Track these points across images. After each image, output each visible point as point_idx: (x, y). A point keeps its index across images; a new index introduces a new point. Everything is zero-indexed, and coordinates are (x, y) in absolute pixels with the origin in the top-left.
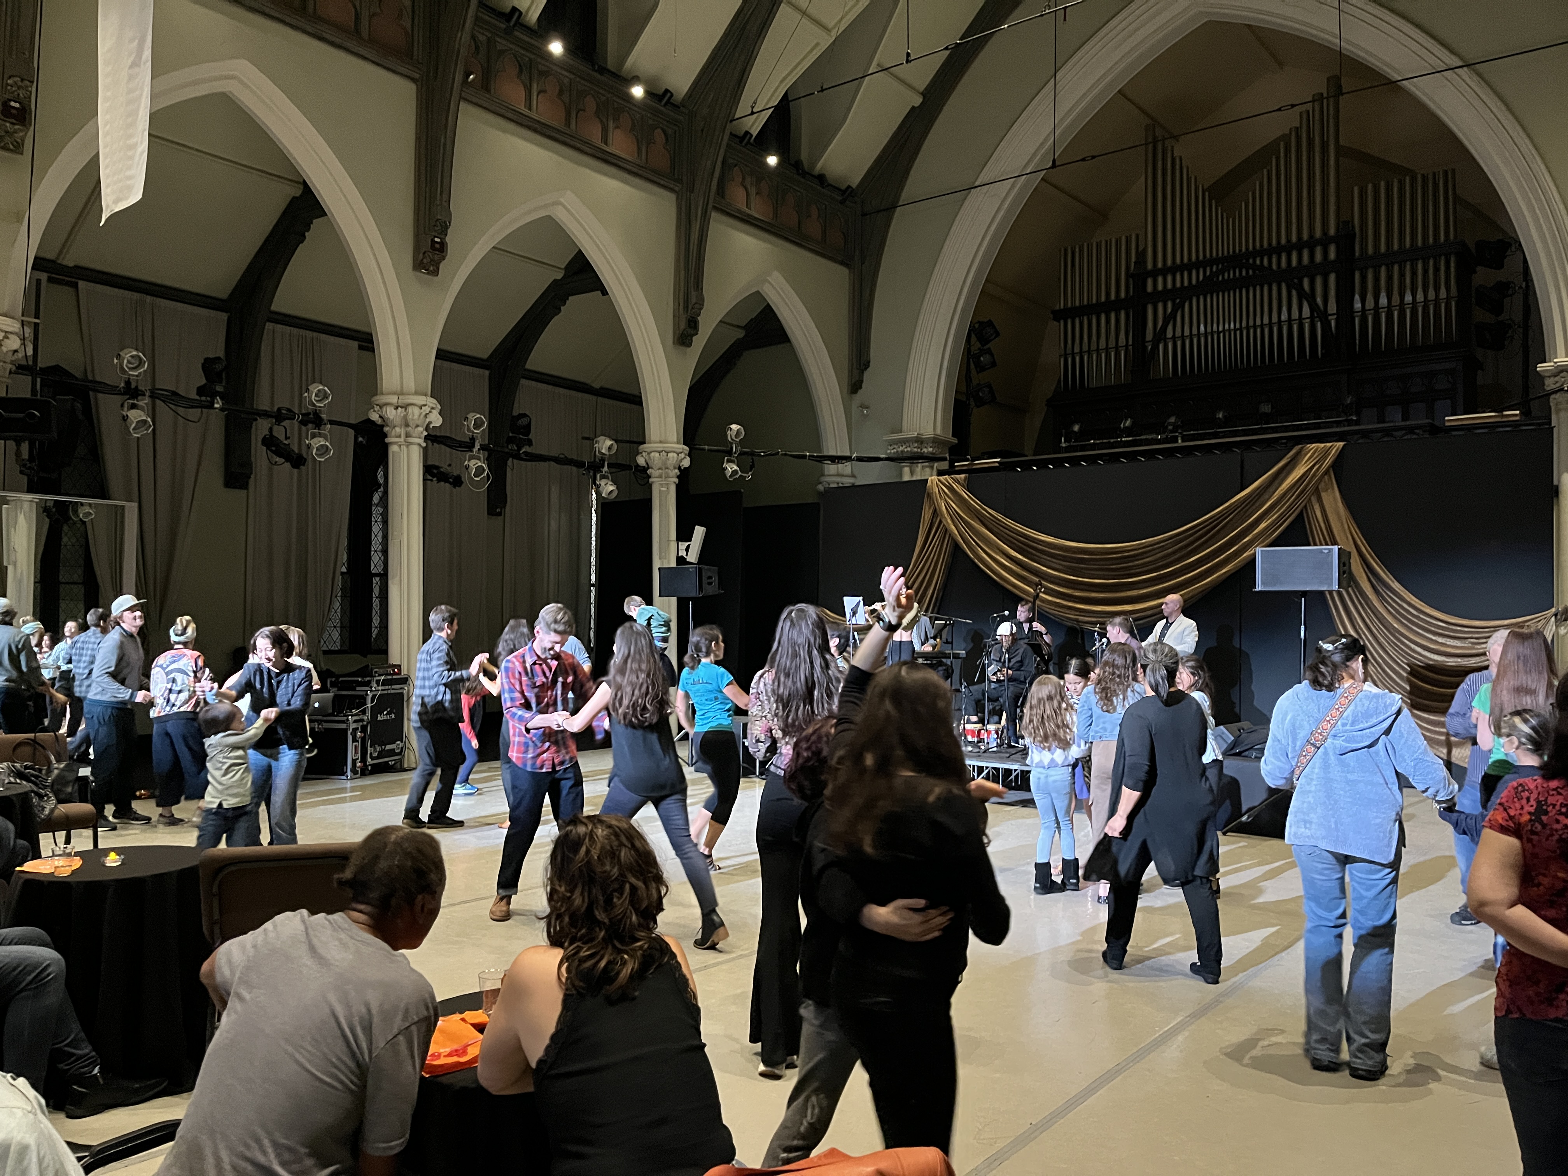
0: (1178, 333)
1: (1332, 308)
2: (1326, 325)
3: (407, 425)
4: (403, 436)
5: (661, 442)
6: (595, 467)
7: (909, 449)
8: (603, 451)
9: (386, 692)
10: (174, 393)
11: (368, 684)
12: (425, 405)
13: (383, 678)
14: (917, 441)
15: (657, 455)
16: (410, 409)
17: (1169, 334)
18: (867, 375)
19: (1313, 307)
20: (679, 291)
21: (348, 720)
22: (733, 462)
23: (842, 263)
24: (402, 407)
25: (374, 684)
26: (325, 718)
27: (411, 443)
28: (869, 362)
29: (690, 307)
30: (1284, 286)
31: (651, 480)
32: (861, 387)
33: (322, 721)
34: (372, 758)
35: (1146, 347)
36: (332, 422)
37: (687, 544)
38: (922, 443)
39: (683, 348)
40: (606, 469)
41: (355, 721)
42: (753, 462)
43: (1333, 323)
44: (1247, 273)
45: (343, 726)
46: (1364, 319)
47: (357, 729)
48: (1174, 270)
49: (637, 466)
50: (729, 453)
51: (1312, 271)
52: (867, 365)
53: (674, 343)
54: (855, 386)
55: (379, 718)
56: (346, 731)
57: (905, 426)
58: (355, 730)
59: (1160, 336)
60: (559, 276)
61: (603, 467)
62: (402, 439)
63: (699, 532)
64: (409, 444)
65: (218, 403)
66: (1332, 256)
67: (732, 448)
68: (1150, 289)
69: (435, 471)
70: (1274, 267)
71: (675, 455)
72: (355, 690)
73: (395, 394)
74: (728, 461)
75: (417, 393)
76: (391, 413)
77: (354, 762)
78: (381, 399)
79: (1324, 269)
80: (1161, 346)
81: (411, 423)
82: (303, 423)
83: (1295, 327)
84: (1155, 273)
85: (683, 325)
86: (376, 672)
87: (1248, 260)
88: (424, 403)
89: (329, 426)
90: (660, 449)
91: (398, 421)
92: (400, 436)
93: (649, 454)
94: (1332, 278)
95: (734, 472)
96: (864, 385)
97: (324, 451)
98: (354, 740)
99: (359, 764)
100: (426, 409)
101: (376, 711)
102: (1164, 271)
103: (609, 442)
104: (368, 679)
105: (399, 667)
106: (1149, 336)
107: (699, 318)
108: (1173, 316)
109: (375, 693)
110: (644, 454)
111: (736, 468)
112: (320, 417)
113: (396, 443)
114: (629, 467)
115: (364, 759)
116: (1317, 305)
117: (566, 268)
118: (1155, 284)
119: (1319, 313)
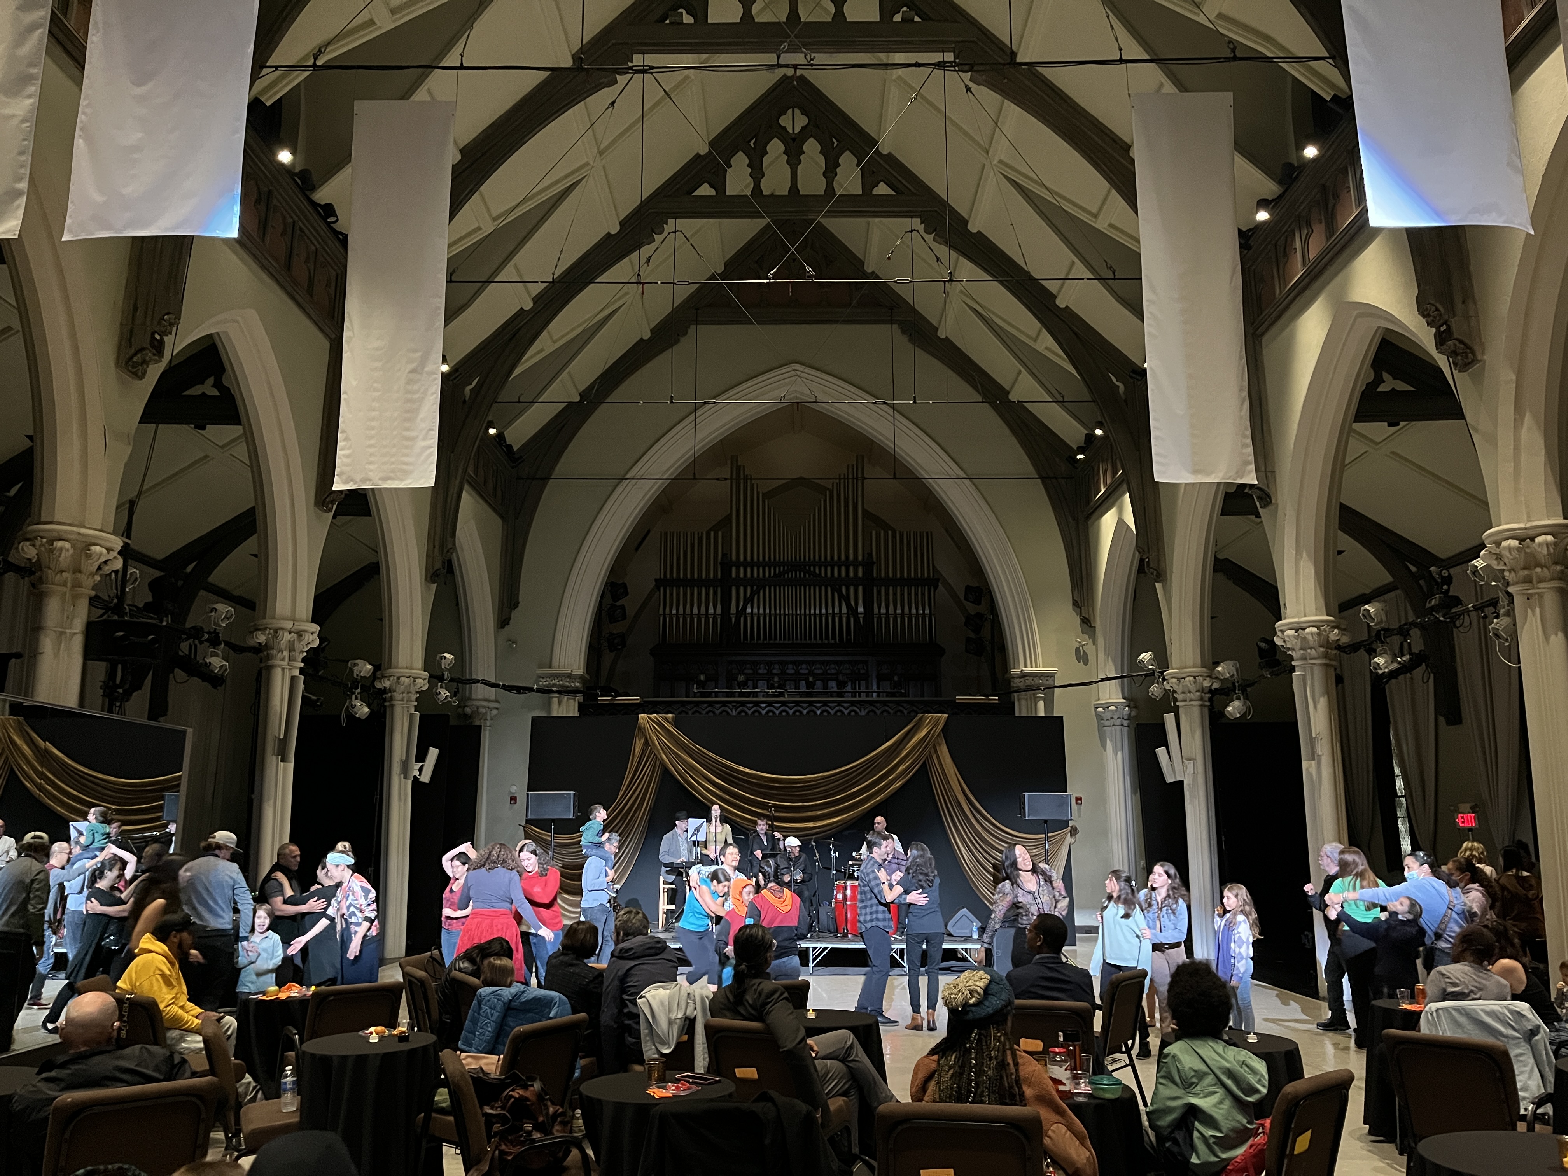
0: (755, 611)
1: (861, 609)
2: (857, 620)
6: (353, 687)
12: (309, 629)
17: (749, 610)
18: (514, 614)
19: (849, 606)
20: (435, 534)
23: (501, 517)
28: (518, 603)
29: (445, 551)
30: (829, 588)
35: (731, 619)
37: (422, 764)
40: (361, 689)
42: (458, 689)
43: (861, 620)
44: (805, 576)
46: (880, 618)
49: (383, 689)
50: (443, 679)
51: (847, 583)
57: (555, 662)
59: (741, 613)
61: (358, 688)
63: (433, 753)
66: (860, 574)
67: (445, 675)
68: (734, 576)
70: (823, 574)
74: (441, 687)
79: (855, 582)
80: (742, 619)
83: (837, 619)
84: (738, 565)
87: (805, 567)
92: (284, 659)
93: (394, 678)
94: (861, 588)
102: (745, 564)
106: (733, 610)
108: (751, 599)
110: (390, 678)
114: (375, 689)
116: (851, 605)
118: (738, 573)
119: (852, 611)
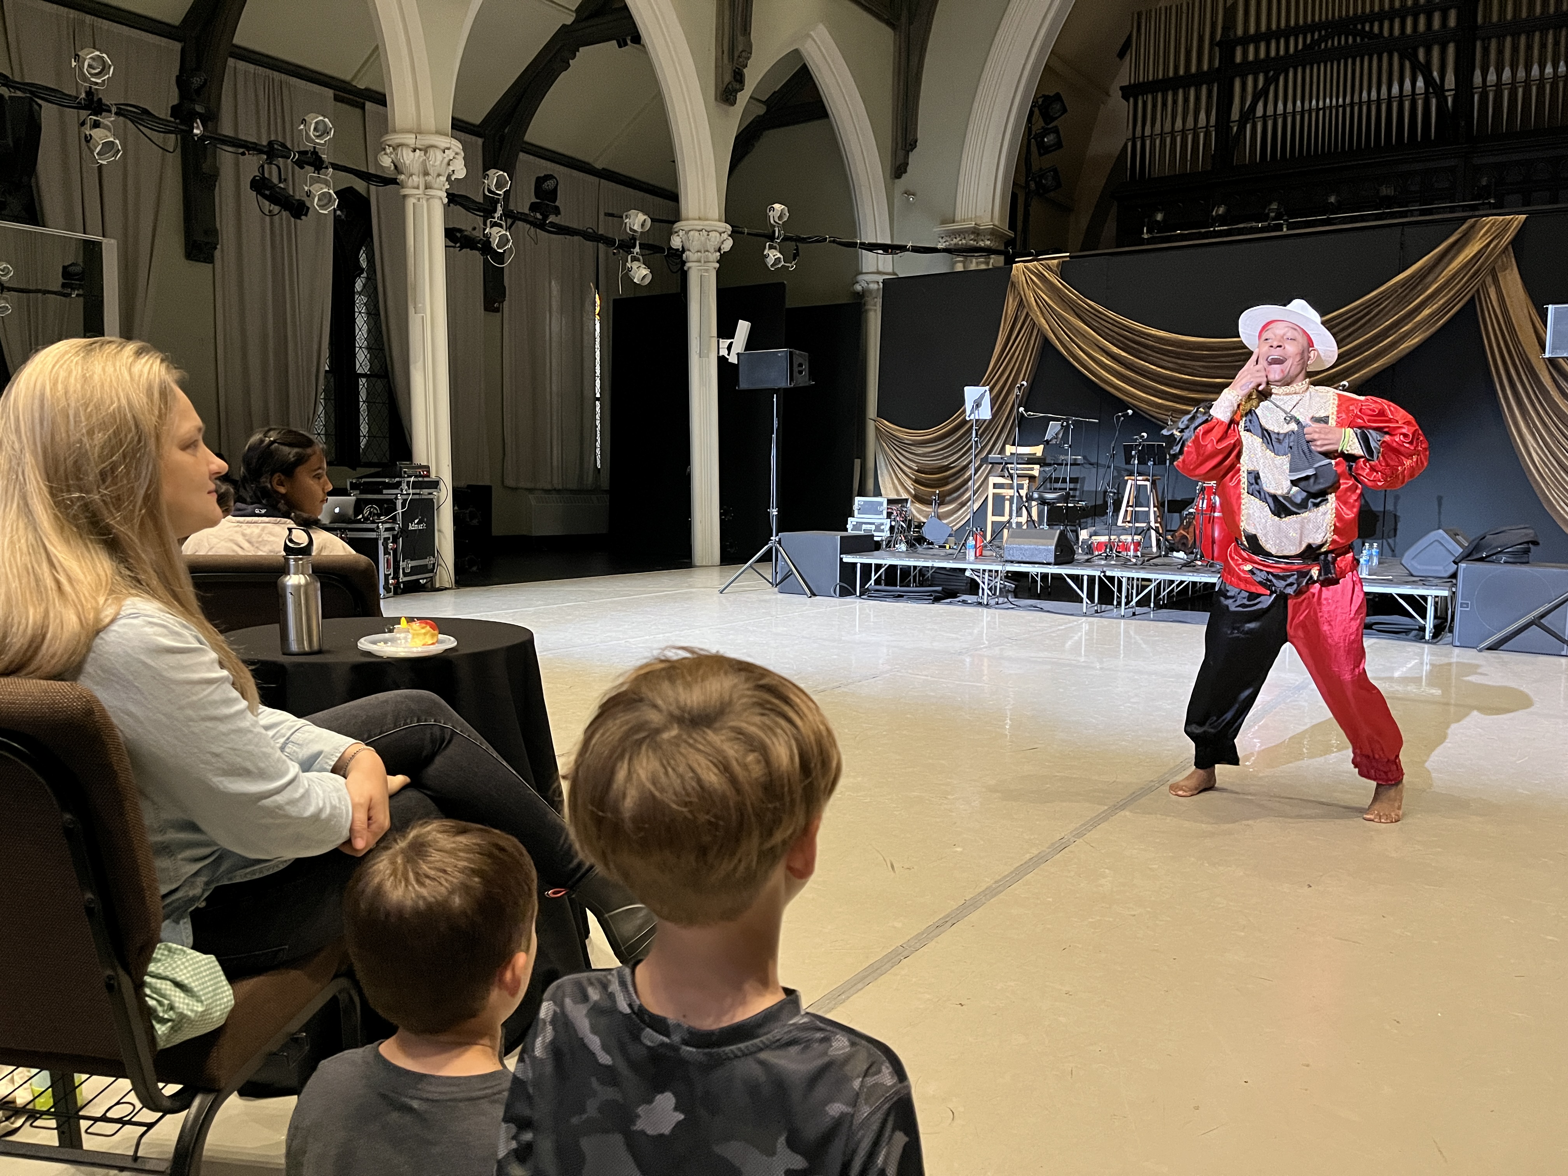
0: (1270, 111)
1: (1450, 81)
2: (1442, 101)
3: (426, 174)
4: (422, 187)
5: (700, 219)
6: (627, 245)
7: (964, 242)
8: (635, 228)
9: (417, 497)
10: (145, 112)
11: (397, 485)
12: (448, 149)
13: (412, 479)
14: (973, 233)
15: (697, 233)
16: (431, 152)
17: (1259, 112)
18: (913, 157)
19: (1429, 81)
20: (723, 35)
21: (378, 527)
22: (775, 248)
23: (889, 23)
24: (420, 150)
25: (404, 486)
26: (350, 526)
27: (433, 197)
28: (916, 141)
29: (736, 54)
30: (1396, 57)
31: (688, 265)
32: (905, 172)
33: (345, 529)
34: (405, 575)
35: (1232, 128)
36: (336, 167)
37: (729, 341)
38: (978, 234)
39: (725, 107)
40: (637, 249)
41: (387, 530)
42: (797, 250)
43: (1450, 100)
44: (1354, 40)
45: (373, 535)
46: (1484, 96)
47: (389, 538)
48: (1268, 36)
49: (670, 248)
50: (771, 238)
51: (1428, 40)
52: (913, 145)
53: (716, 99)
54: (899, 170)
55: (410, 528)
56: (376, 540)
57: (959, 216)
58: (386, 539)
59: (1248, 115)
60: (569, 20)
61: (634, 247)
62: (420, 191)
63: (743, 328)
64: (429, 198)
65: (198, 128)
66: (1452, 22)
67: (774, 232)
68: (1238, 59)
69: (458, 235)
70: (1386, 33)
71: (718, 235)
72: (382, 494)
73: (410, 132)
74: (771, 247)
75: (439, 133)
76: (408, 158)
77: (386, 577)
78: (394, 139)
79: (1442, 37)
80: (1249, 126)
81: (431, 172)
82: (300, 164)
83: (1407, 104)
84: (1245, 40)
85: (728, 78)
86: (405, 472)
87: (1355, 26)
88: (448, 146)
89: (331, 170)
90: (699, 228)
91: (416, 168)
92: (418, 188)
93: (687, 232)
94: (1452, 47)
95: (778, 260)
96: (909, 168)
97: (325, 201)
98: (386, 552)
99: (391, 581)
100: (450, 154)
101: (408, 517)
102: (1257, 38)
103: (641, 217)
104: (397, 479)
105: (427, 468)
106: (1235, 115)
107: (745, 70)
108: (1265, 92)
109: (405, 497)
110: (681, 233)
111: (779, 255)
112: (321, 158)
113: (413, 196)
114: (661, 250)
115: (396, 574)
116: (1433, 78)
117: (577, 11)
118: (1245, 53)
119: (1435, 88)
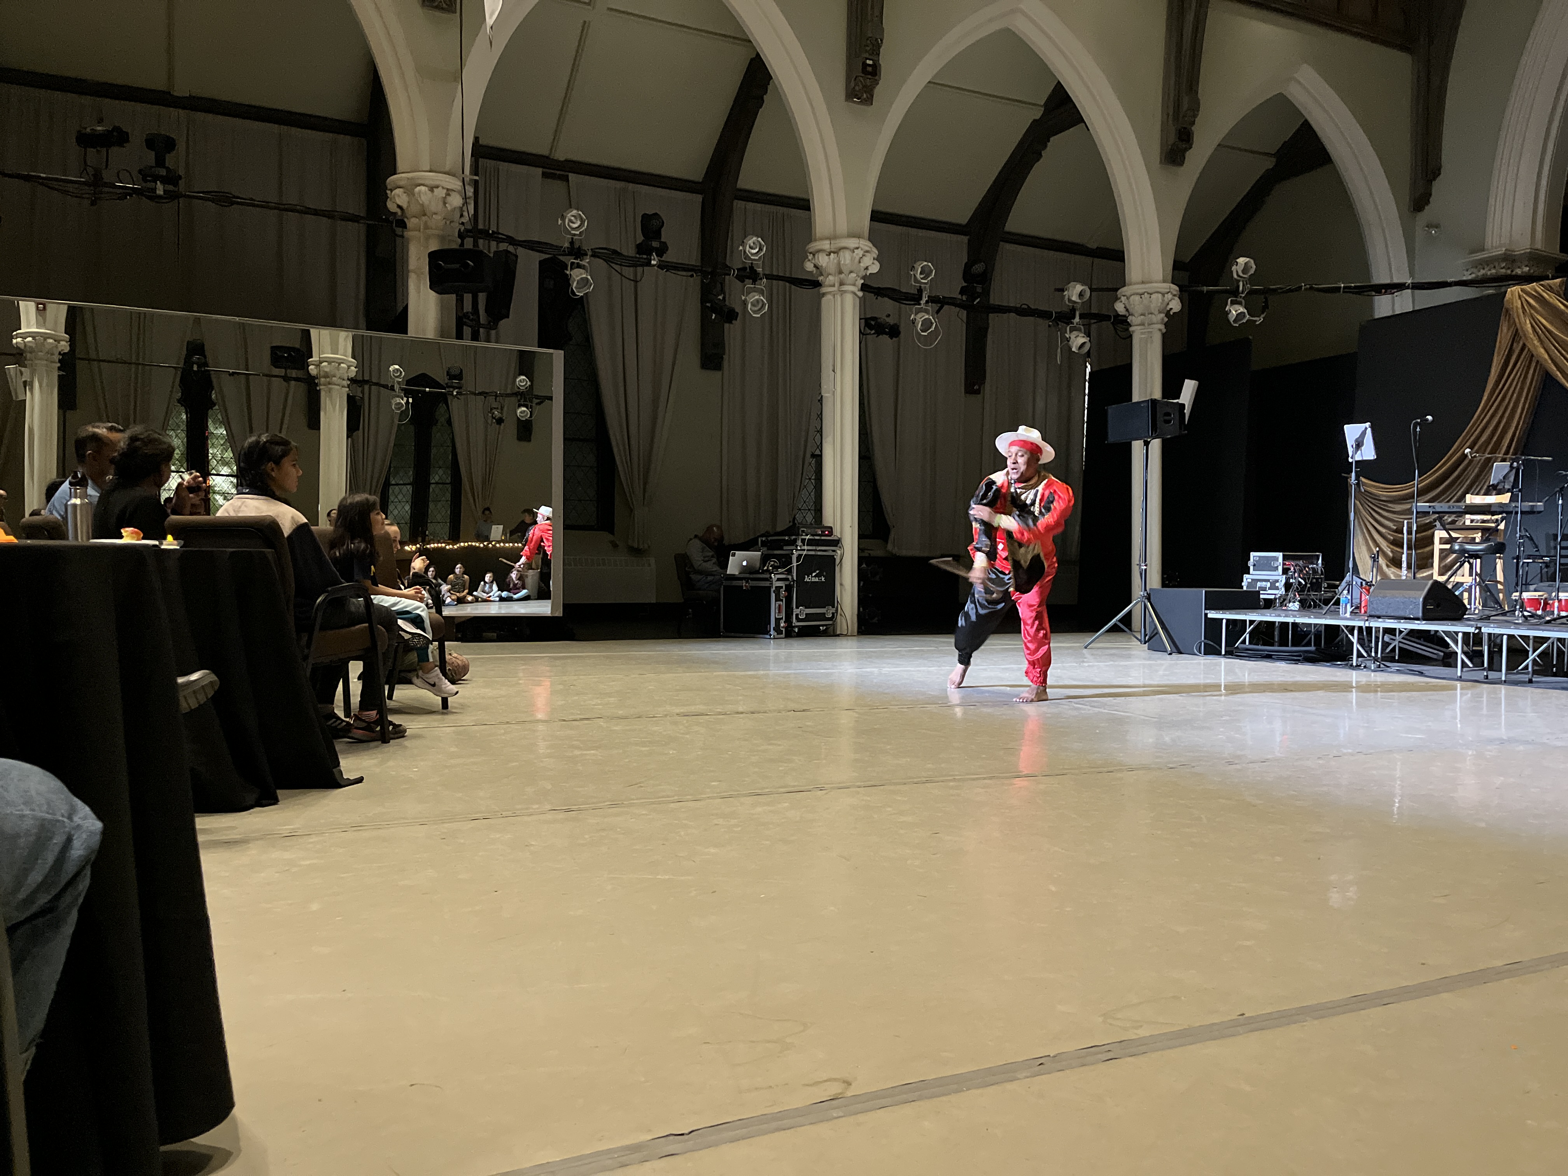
3: (841, 272)
4: (837, 285)
5: (1143, 283)
6: (1065, 317)
7: (1494, 271)
8: (1074, 298)
9: (813, 553)
10: (615, 252)
11: (793, 543)
12: (857, 248)
13: (808, 537)
14: (1505, 260)
15: (1137, 298)
16: (841, 253)
18: (1437, 187)
20: (1169, 99)
21: (771, 578)
22: (1240, 303)
24: (834, 253)
25: (799, 543)
26: (751, 576)
27: (845, 292)
28: (1439, 169)
29: (1181, 115)
31: (1131, 329)
32: (1427, 203)
33: (749, 578)
34: (798, 620)
36: (769, 277)
38: (1514, 261)
39: (1175, 168)
40: (1077, 319)
41: (779, 580)
45: (767, 584)
47: (782, 587)
49: (1117, 315)
50: (1235, 292)
52: (1437, 173)
53: (1161, 162)
54: (1419, 202)
55: (807, 579)
56: (769, 588)
57: (1488, 243)
58: (778, 588)
60: (1038, 114)
61: (1074, 318)
62: (835, 288)
63: (1190, 386)
64: (843, 292)
65: (654, 260)
67: (1238, 287)
69: (873, 323)
71: (1160, 295)
72: (782, 549)
73: (827, 238)
74: (1233, 303)
76: (823, 260)
77: (778, 621)
78: (814, 246)
81: (844, 269)
82: (741, 278)
85: (1172, 138)
86: (803, 531)
88: (857, 246)
89: (765, 280)
90: (1141, 291)
91: (832, 268)
92: (834, 286)
95: (1240, 316)
96: (1432, 200)
97: (760, 305)
98: (778, 599)
99: (782, 625)
100: (859, 252)
101: (803, 570)
103: (1079, 288)
104: (793, 537)
105: (830, 529)
107: (1193, 128)
109: (801, 552)
111: (1242, 309)
112: (756, 271)
113: (829, 293)
114: (1107, 318)
115: (788, 619)
117: (1046, 105)
